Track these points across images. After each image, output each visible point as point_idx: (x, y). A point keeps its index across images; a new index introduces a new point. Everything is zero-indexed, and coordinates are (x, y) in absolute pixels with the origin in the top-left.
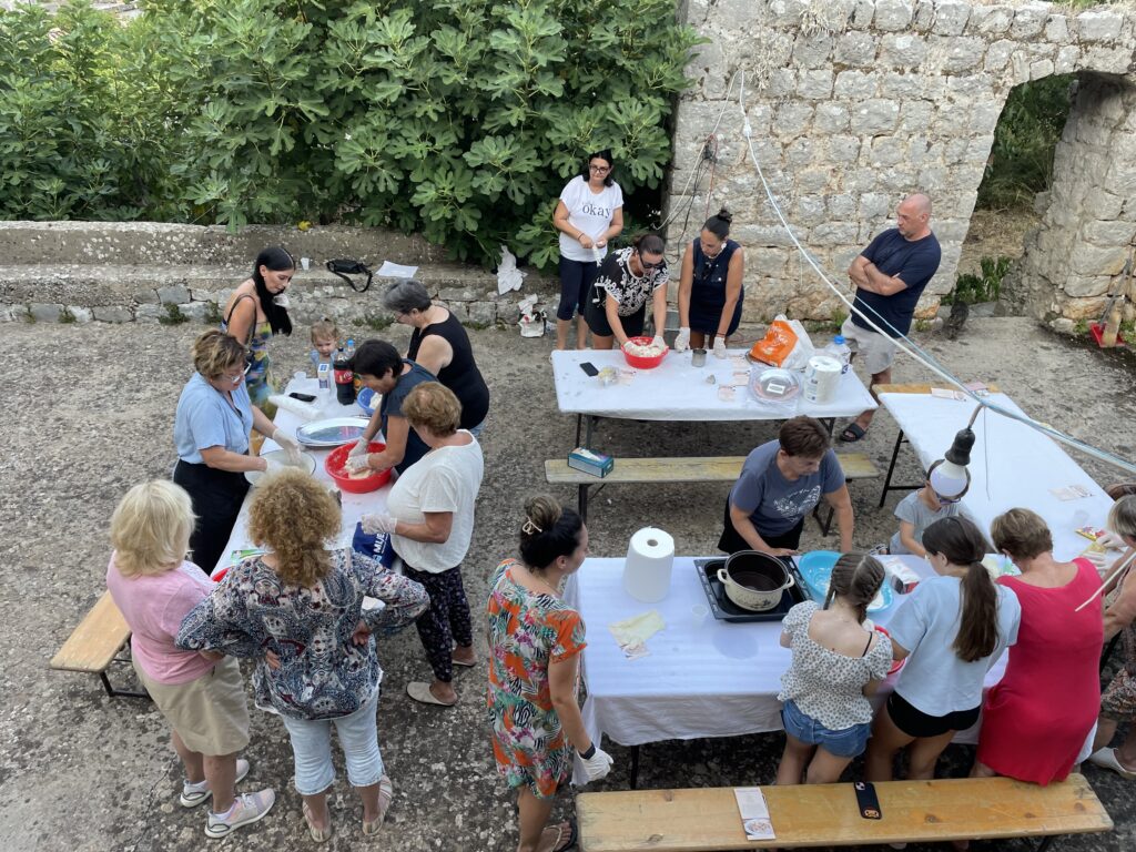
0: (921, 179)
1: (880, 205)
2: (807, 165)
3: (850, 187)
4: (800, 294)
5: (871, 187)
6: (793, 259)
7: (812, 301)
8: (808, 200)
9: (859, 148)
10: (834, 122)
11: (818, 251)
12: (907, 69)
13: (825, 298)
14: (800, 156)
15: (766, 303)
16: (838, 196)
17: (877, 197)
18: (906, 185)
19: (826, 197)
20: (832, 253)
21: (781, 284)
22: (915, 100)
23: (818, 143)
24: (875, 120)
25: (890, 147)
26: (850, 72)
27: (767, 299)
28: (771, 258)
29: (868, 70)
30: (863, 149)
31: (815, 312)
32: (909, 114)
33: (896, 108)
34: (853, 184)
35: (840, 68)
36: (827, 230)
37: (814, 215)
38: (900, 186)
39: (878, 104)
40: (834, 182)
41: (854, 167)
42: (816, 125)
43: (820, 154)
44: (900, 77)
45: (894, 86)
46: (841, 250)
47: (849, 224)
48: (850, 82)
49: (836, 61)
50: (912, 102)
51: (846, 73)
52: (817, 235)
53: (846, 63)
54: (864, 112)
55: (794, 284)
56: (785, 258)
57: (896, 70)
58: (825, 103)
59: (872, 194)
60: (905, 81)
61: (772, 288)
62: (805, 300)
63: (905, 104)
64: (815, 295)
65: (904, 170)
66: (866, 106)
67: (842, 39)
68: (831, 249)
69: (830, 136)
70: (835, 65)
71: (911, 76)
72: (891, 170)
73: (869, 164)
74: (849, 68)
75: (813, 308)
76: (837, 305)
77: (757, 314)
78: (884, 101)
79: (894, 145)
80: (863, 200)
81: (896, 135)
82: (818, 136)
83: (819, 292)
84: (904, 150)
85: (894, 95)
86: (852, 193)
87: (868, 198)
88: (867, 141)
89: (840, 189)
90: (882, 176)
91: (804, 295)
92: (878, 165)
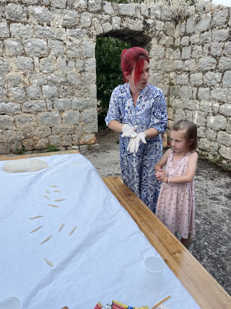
0: (68, 78)
1: (52, 91)
2: (9, 72)
3: (35, 83)
4: (27, 137)
5: (45, 82)
6: (17, 119)
7: (35, 140)
8: (15, 89)
9: (33, 63)
10: (15, 49)
11: (29, 115)
12: (45, 24)
13: (41, 138)
14: (3, 66)
15: (10, 143)
16: (30, 87)
17: (50, 88)
18: (62, 81)
19: (24, 88)
20: (37, 116)
21: (15, 133)
22: (53, 40)
23: (11, 60)
24: (37, 49)
25: (49, 63)
26: (16, 24)
27: (10, 141)
28: (4, 120)
29: (25, 23)
30: (35, 63)
31: (37, 145)
32: (52, 46)
33: (45, 43)
34: (36, 81)
35: (10, 22)
36: (30, 104)
37: (20, 96)
38: (60, 82)
39: (36, 41)
40: (26, 80)
41: (34, 73)
42: (7, 50)
43: (14, 66)
44: (42, 28)
45: (41, 32)
46: (41, 114)
47: (40, 101)
48: (18, 29)
49: (7, 18)
50: (52, 41)
51: (14, 24)
52: (26, 107)
53: (13, 19)
54: (29, 44)
55: (22, 132)
56: (12, 119)
57: (39, 24)
58: (8, 39)
59: (47, 86)
60: (45, 30)
61: (10, 135)
62: (30, 140)
63: (49, 42)
64: (35, 137)
65: (59, 74)
66: (31, 42)
67: (7, 7)
68: (35, 114)
69: (16, 56)
70: (7, 20)
71: (48, 27)
72: (52, 74)
73: (40, 71)
74: (15, 22)
75: (36, 144)
76: (47, 141)
77: (6, 149)
78: (39, 39)
80: (43, 89)
81: (50, 57)
82: (10, 56)
83: (37, 136)
84: (56, 65)
85: (42, 36)
86: (37, 85)
87: (46, 88)
88: (36, 60)
89: (31, 84)
90: (49, 77)
91: (29, 138)
92: (45, 71)
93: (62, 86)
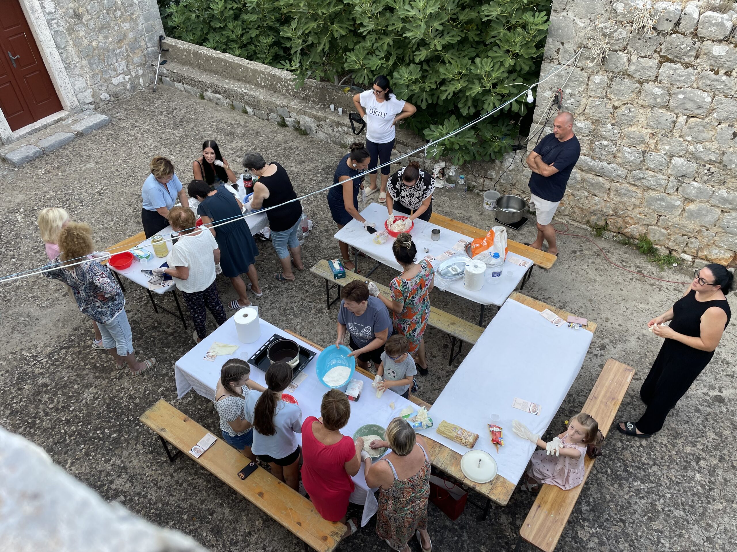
0: (725, 158)
1: (687, 169)
2: (632, 126)
3: (665, 150)
4: (616, 214)
5: (681, 154)
6: (613, 189)
7: (627, 223)
8: (629, 150)
9: (675, 122)
10: (655, 99)
11: (634, 189)
12: (722, 72)
13: (636, 224)
14: (626, 118)
15: (590, 213)
16: (653, 153)
17: (685, 163)
18: (711, 160)
19: (644, 152)
20: (645, 193)
21: (603, 203)
22: (726, 97)
23: (641, 111)
24: (689, 105)
25: (701, 128)
26: (672, 65)
27: (591, 210)
28: (596, 183)
29: (687, 66)
30: (677, 124)
31: (627, 230)
32: (719, 106)
33: (709, 100)
34: (667, 148)
35: (665, 59)
36: (642, 176)
37: (632, 162)
38: (707, 159)
39: (694, 94)
40: (652, 143)
41: (669, 136)
42: (641, 97)
43: (642, 120)
44: (714, 76)
45: (708, 82)
46: (652, 193)
47: (660, 176)
48: (672, 72)
49: (662, 54)
50: (723, 98)
51: (669, 64)
52: (633, 177)
53: (670, 57)
54: (681, 96)
55: (613, 206)
56: (607, 186)
57: (712, 70)
58: (650, 83)
59: (682, 159)
60: (718, 81)
61: (596, 204)
62: (619, 220)
63: (716, 98)
64: (628, 219)
65: (710, 148)
66: (683, 93)
67: (668, 38)
68: (644, 190)
69: (652, 108)
70: (661, 56)
71: (724, 78)
72: (699, 145)
73: (680, 136)
74: (672, 61)
75: (626, 228)
76: (644, 231)
77: (583, 218)
78: (699, 92)
79: (704, 127)
80: (673, 161)
81: (707, 120)
82: (642, 106)
83: (632, 218)
84: (712, 133)
85: (708, 89)
86: (666, 154)
87: (678, 161)
88: (682, 119)
89: (656, 149)
90: (691, 148)
91: (619, 216)
92: (689, 138)
93: (708, 166)
